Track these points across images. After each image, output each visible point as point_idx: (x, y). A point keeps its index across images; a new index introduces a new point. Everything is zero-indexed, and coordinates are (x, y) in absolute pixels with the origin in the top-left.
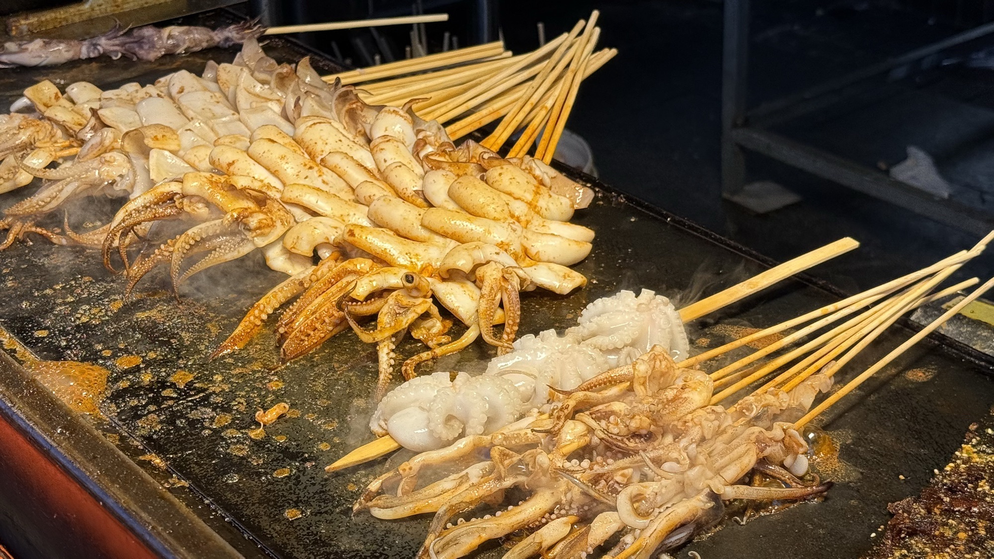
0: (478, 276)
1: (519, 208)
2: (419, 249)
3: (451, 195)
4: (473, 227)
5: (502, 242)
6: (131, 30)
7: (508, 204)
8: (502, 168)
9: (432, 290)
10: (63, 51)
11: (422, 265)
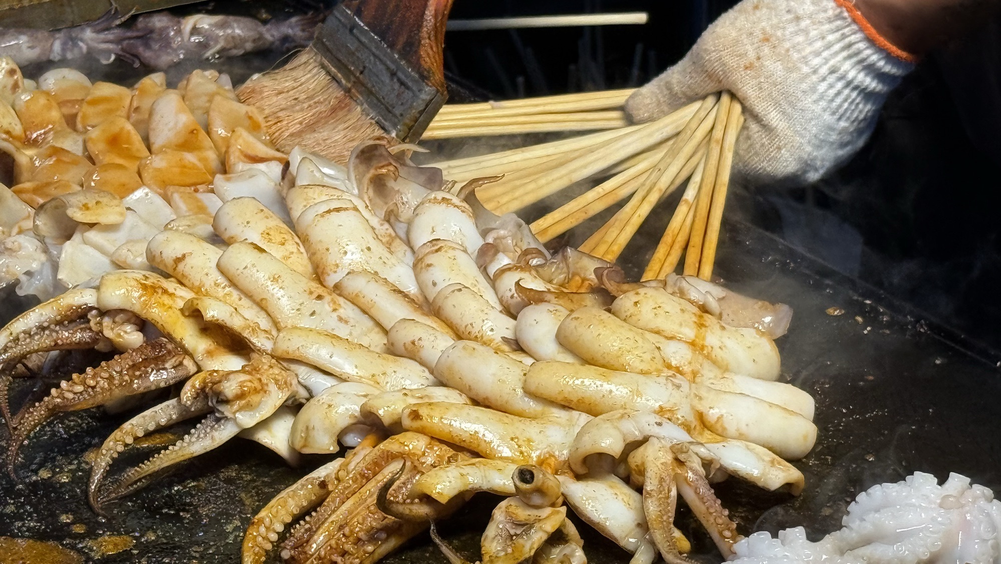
0: (633, 466)
1: (678, 354)
2: (531, 430)
3: (564, 341)
4: (613, 387)
5: (661, 407)
6: (134, 18)
7: (659, 348)
8: (637, 294)
9: (563, 494)
10: (24, 47)
11: (539, 457)
